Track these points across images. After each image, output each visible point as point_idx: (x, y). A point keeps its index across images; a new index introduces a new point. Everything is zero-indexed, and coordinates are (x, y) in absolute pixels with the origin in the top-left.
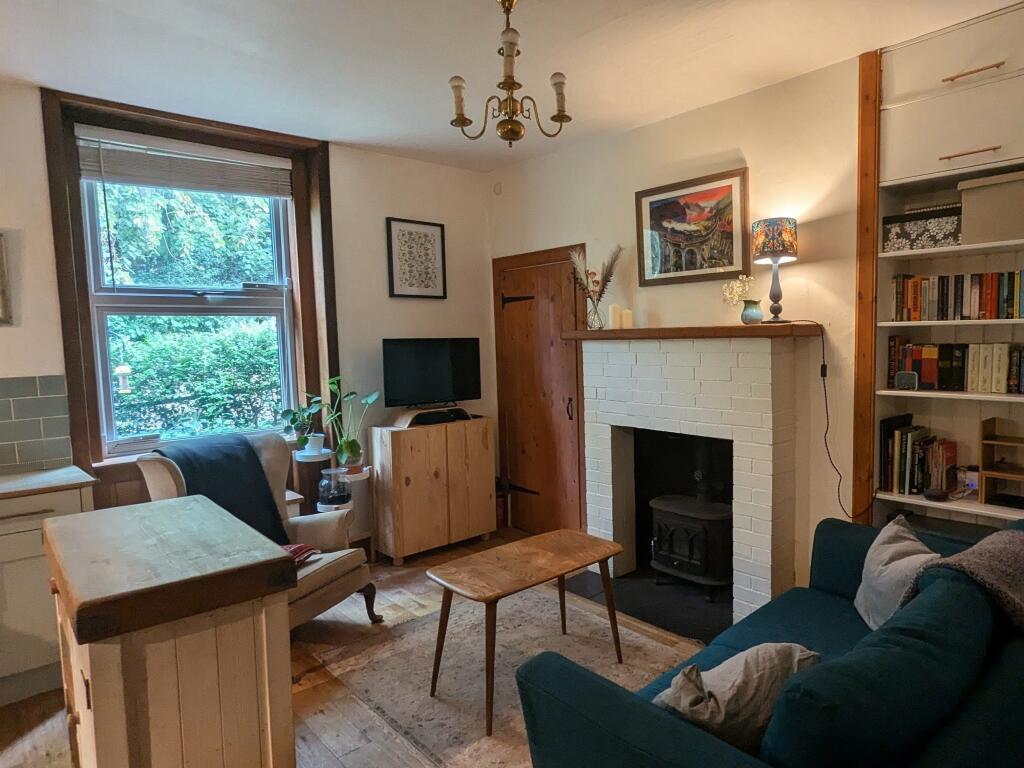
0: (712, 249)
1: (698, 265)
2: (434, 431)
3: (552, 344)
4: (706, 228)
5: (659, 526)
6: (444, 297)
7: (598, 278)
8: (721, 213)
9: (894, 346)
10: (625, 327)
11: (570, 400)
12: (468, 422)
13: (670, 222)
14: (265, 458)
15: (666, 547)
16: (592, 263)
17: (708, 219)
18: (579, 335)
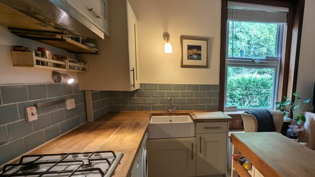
14: (275, 118)
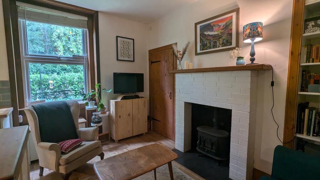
0: (224, 40)
1: (218, 46)
2: (129, 101)
3: (166, 75)
4: (221, 33)
5: (200, 137)
6: (134, 61)
7: (181, 53)
8: (228, 26)
9: (305, 74)
10: (190, 69)
11: (171, 93)
12: (139, 99)
13: (207, 32)
14: (72, 109)
15: (202, 144)
16: (180, 48)
17: (222, 29)
18: (174, 71)
